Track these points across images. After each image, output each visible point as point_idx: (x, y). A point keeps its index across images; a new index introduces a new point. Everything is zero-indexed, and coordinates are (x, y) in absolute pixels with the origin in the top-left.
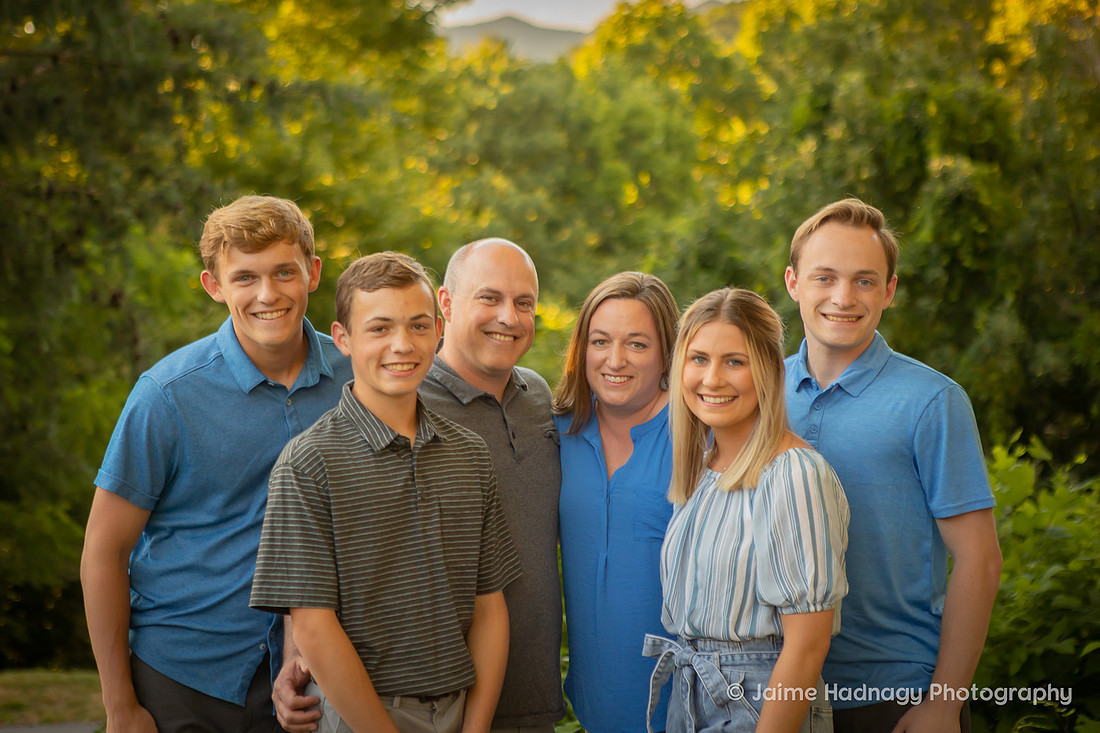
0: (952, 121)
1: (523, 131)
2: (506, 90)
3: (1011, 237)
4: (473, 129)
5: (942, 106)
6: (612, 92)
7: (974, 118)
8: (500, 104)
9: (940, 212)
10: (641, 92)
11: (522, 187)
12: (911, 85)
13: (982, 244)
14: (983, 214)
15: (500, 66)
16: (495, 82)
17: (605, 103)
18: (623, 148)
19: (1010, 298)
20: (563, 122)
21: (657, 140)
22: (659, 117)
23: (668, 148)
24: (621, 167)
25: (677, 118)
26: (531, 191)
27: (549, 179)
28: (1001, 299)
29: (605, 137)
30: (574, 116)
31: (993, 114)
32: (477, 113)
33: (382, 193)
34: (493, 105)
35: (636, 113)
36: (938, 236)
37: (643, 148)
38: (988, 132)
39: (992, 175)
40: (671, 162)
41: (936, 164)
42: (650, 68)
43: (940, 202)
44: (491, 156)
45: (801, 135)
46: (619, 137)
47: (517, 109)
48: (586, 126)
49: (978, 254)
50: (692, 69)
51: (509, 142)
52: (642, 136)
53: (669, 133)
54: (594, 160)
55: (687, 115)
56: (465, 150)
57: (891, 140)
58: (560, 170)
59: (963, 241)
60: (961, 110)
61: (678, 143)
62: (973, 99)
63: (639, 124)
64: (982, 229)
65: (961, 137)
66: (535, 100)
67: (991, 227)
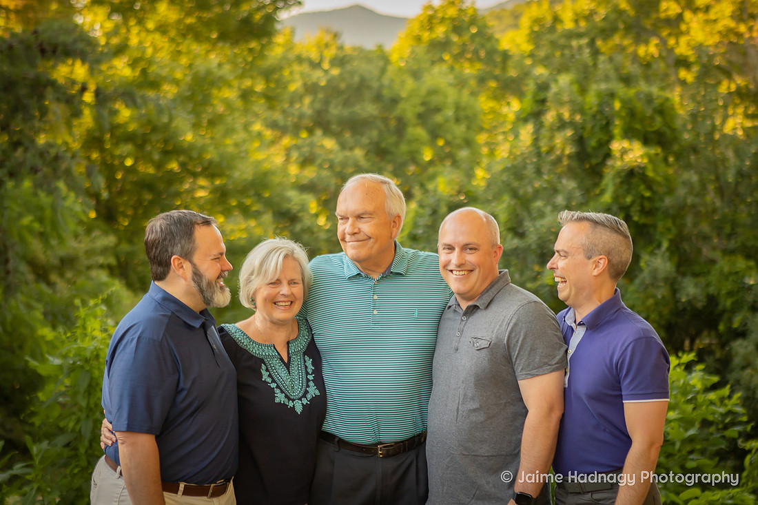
0: (632, 113)
1: (346, 104)
2: (335, 72)
3: (668, 201)
4: (307, 100)
5: (625, 103)
6: (416, 75)
7: (649, 112)
8: (329, 81)
9: (618, 180)
10: (439, 77)
11: (343, 146)
12: (603, 86)
13: (647, 205)
14: (649, 184)
15: (330, 53)
16: (326, 66)
17: (410, 83)
18: (422, 118)
19: (665, 245)
20: (378, 98)
21: (450, 113)
22: (452, 95)
23: (458, 120)
24: (420, 132)
25: (465, 96)
26: (351, 149)
27: (365, 140)
28: (659, 246)
29: (409, 110)
30: (386, 93)
31: (663, 110)
32: (311, 89)
33: (231, 150)
34: (323, 83)
35: (433, 92)
36: (616, 198)
37: (438, 118)
38: (658, 122)
39: (657, 155)
40: (460, 130)
41: (616, 146)
42: (447, 57)
43: (618, 173)
44: (321, 122)
45: (525, 120)
46: (420, 109)
47: (343, 86)
48: (395, 101)
49: (643, 211)
50: (479, 59)
51: (335, 111)
52: (438, 110)
53: (458, 108)
54: (401, 127)
55: (474, 94)
56: (301, 116)
57: (589, 126)
58: (374, 134)
59: (633, 202)
60: (639, 106)
61: (465, 116)
62: (649, 99)
63: (435, 100)
64: (647, 194)
65: (638, 126)
66: (356, 79)
67: (654, 192)
